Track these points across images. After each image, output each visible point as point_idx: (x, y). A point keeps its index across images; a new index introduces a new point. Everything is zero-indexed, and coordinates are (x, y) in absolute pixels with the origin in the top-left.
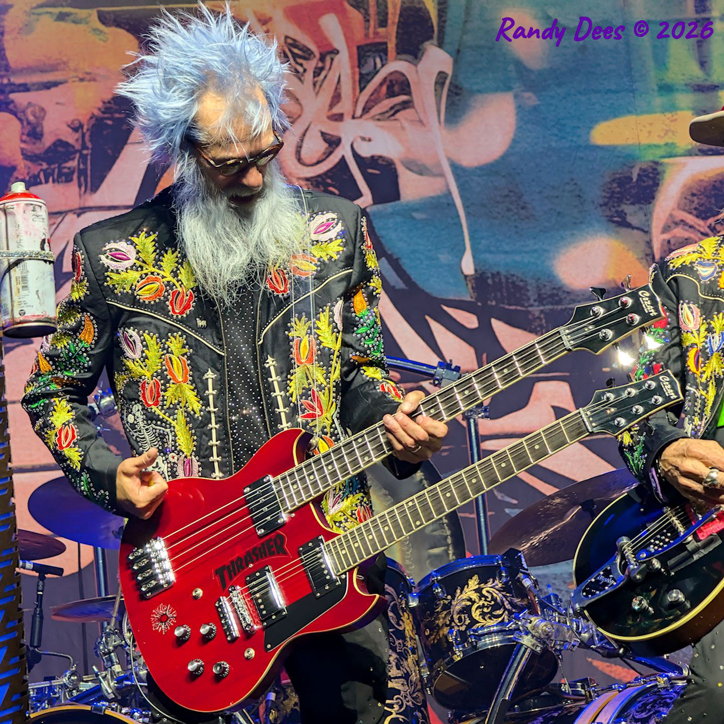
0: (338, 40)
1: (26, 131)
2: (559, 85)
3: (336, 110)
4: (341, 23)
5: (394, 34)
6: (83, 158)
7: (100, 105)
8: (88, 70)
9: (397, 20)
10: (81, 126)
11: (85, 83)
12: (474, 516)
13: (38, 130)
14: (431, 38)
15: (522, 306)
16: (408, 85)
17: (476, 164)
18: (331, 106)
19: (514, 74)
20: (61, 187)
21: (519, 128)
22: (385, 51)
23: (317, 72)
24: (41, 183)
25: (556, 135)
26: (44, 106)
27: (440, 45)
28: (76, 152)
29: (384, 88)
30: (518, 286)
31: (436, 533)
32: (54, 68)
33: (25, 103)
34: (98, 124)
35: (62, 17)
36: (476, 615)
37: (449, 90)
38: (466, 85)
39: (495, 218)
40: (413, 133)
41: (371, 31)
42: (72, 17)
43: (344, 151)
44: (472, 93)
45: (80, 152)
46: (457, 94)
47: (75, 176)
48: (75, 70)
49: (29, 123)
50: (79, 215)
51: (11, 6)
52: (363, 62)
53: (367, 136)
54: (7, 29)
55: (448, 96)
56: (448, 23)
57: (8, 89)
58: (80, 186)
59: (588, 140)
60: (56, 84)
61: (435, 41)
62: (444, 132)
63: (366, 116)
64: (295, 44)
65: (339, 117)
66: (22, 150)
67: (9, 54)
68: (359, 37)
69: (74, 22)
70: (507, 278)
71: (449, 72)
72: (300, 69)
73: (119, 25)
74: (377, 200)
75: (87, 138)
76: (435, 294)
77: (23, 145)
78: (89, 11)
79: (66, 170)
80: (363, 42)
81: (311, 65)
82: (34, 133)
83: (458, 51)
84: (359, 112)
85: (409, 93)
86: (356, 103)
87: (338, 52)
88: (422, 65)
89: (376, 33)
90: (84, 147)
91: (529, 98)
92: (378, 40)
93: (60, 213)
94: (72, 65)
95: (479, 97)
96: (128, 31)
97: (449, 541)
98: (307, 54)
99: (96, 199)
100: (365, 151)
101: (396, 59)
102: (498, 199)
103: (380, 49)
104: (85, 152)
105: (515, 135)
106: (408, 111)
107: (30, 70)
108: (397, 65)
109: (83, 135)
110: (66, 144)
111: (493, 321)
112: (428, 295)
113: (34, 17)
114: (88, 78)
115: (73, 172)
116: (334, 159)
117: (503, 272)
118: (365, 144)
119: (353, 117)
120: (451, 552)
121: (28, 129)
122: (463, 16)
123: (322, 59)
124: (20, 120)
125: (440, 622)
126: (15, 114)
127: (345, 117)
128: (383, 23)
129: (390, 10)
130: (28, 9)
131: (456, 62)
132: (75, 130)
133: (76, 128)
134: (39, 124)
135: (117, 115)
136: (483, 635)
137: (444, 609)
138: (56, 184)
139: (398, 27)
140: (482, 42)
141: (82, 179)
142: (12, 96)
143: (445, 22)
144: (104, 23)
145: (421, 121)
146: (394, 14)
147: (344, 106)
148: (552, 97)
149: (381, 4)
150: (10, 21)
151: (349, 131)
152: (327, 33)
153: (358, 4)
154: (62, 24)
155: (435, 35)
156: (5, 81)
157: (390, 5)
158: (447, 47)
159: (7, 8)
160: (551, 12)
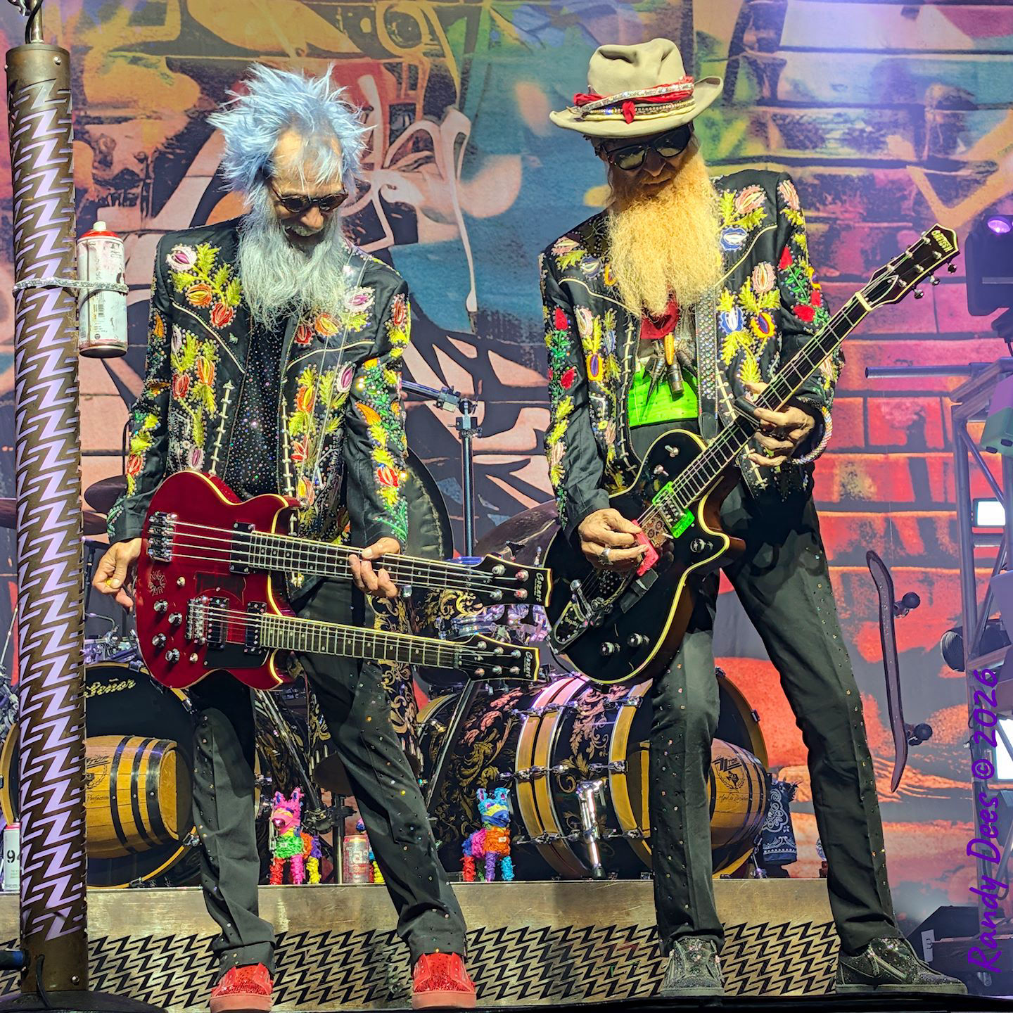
0: (374, 99)
1: (98, 159)
2: (560, 152)
3: (368, 160)
4: (377, 84)
5: (422, 97)
6: (146, 186)
7: (164, 140)
8: (155, 109)
9: (425, 85)
10: (146, 158)
11: (151, 121)
12: (463, 519)
13: (109, 158)
14: (454, 102)
15: (516, 341)
16: (432, 143)
17: (484, 216)
19: (523, 139)
20: (125, 210)
21: (523, 187)
22: (414, 111)
24: (108, 205)
25: (555, 195)
26: (115, 138)
27: (461, 110)
28: (141, 180)
29: (411, 144)
30: (513, 324)
31: (429, 533)
32: (126, 105)
33: (98, 134)
34: (161, 157)
35: (135, 61)
36: (460, 607)
37: (466, 149)
38: (481, 146)
39: (498, 264)
40: (433, 185)
41: (403, 92)
42: (144, 61)
43: (373, 196)
44: (486, 153)
45: (144, 180)
46: (472, 153)
47: (138, 202)
48: (144, 109)
49: (101, 152)
50: (140, 236)
51: (91, 48)
52: (394, 119)
53: (393, 185)
54: (86, 68)
55: (465, 155)
56: (469, 91)
57: (84, 121)
58: (142, 211)
59: (582, 201)
60: (126, 119)
61: (457, 105)
62: (459, 186)
63: (393, 167)
65: (370, 167)
66: (94, 174)
67: (87, 90)
68: (392, 97)
69: (145, 66)
70: (504, 317)
71: (468, 133)
73: (184, 72)
74: (397, 242)
75: (151, 169)
76: (442, 327)
77: (94, 171)
78: (158, 57)
79: (131, 196)
80: (395, 102)
82: (105, 161)
83: (477, 116)
84: (387, 163)
85: (432, 150)
86: (385, 155)
87: (373, 109)
88: (444, 126)
89: (407, 95)
90: (148, 176)
91: (534, 161)
92: (408, 101)
93: (124, 233)
94: (141, 104)
95: (492, 157)
96: (192, 77)
97: (440, 540)
99: (154, 223)
100: (391, 197)
101: (422, 119)
102: (502, 247)
103: (410, 109)
104: (148, 181)
105: (520, 193)
106: (429, 165)
107: (104, 105)
108: (423, 124)
109: (148, 166)
110: (132, 173)
111: (490, 352)
112: (437, 327)
113: (111, 59)
114: (155, 116)
115: (137, 198)
116: (364, 202)
117: (501, 312)
118: (391, 191)
119: (382, 168)
120: (441, 550)
121: (100, 157)
122: (482, 86)
124: (93, 148)
125: (429, 611)
126: (89, 143)
127: (375, 166)
128: (414, 86)
129: (420, 76)
130: (105, 51)
131: (473, 125)
132: (141, 161)
133: (142, 160)
134: (110, 153)
135: (178, 151)
136: (464, 624)
137: (432, 601)
138: (121, 208)
139: (426, 91)
140: (497, 110)
141: (144, 204)
142: (87, 127)
143: (466, 89)
144: (171, 69)
145: (440, 175)
146: (423, 79)
147: (375, 157)
148: (554, 162)
149: (413, 69)
150: (90, 61)
151: (378, 179)
152: (364, 92)
153: (392, 68)
154: (135, 67)
155: (458, 100)
156: (82, 114)
157: (420, 71)
158: (467, 111)
159: (86, 49)
160: (558, 87)
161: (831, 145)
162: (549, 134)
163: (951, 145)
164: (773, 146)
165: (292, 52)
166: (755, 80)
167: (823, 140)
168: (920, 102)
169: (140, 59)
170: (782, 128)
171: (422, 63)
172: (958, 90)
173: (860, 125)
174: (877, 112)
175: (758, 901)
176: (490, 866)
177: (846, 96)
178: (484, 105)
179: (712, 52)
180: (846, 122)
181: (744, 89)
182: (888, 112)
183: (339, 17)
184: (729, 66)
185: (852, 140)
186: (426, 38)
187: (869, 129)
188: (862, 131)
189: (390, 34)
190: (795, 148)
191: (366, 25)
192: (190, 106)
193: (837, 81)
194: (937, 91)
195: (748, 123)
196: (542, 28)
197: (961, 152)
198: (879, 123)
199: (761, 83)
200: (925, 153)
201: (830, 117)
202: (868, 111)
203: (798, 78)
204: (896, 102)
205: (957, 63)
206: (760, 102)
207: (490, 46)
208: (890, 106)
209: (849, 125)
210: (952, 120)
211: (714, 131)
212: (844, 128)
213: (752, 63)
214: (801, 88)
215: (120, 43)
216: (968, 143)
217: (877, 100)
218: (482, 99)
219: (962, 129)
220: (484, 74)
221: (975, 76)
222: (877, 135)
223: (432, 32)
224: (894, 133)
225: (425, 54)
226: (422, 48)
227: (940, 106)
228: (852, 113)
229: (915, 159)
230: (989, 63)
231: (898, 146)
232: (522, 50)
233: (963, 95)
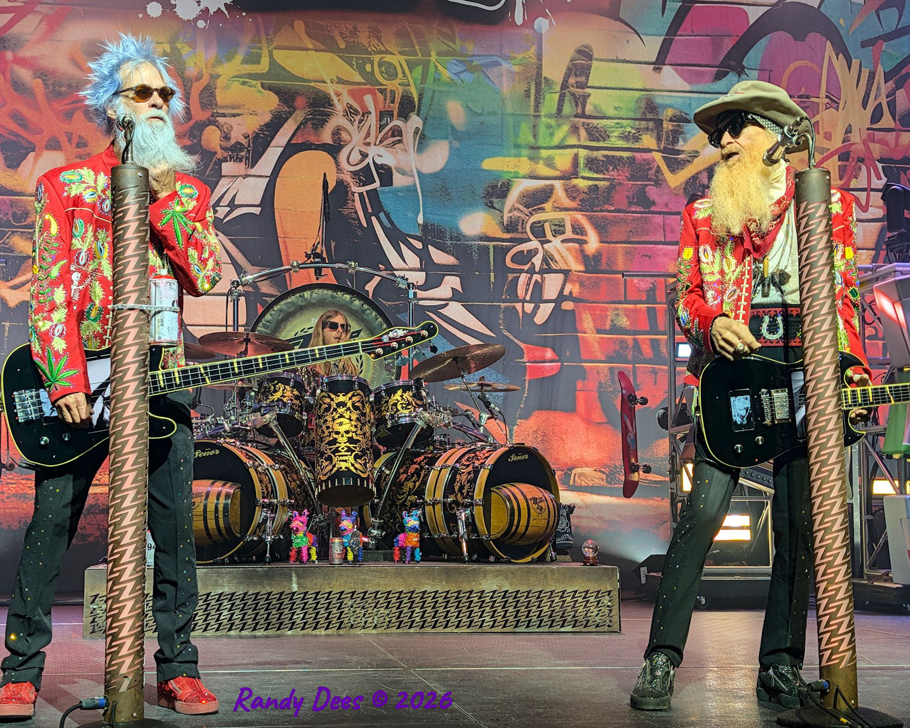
0: (371, 108)
1: (222, 136)
2: (470, 139)
3: (367, 141)
4: (373, 99)
5: (397, 107)
6: (248, 151)
7: (258, 127)
8: (254, 109)
9: (399, 101)
10: (249, 136)
11: (252, 116)
13: (229, 136)
14: (414, 110)
15: (443, 240)
16: (401, 132)
17: (429, 172)
18: (365, 138)
19: (450, 131)
20: (237, 164)
21: (450, 157)
22: (392, 115)
23: (360, 122)
24: (228, 161)
25: (466, 162)
26: (232, 124)
27: (418, 115)
28: (245, 148)
29: (390, 133)
30: (443, 231)
32: (238, 107)
33: (223, 123)
34: (256, 136)
35: (244, 83)
37: (420, 136)
38: (427, 135)
39: (435, 198)
40: (401, 156)
41: (387, 104)
42: (249, 84)
43: (369, 160)
44: (430, 139)
45: (247, 148)
46: (423, 139)
47: (244, 160)
48: (248, 109)
49: (224, 132)
50: (244, 178)
52: (382, 119)
53: (381, 154)
54: (218, 87)
55: (419, 140)
57: (216, 115)
58: (246, 164)
59: (480, 166)
60: (238, 115)
61: (416, 113)
62: (416, 156)
63: (381, 145)
64: (351, 107)
65: (368, 144)
67: (218, 98)
68: (381, 107)
69: (249, 86)
70: (438, 227)
71: (421, 128)
72: (353, 120)
73: (270, 90)
74: (381, 185)
75: (251, 142)
76: (404, 231)
77: (221, 142)
78: (257, 82)
79: (240, 156)
80: (382, 110)
81: (358, 118)
82: (226, 137)
83: (426, 118)
84: (377, 143)
85: (401, 136)
86: (376, 138)
87: (370, 113)
88: (408, 124)
89: (389, 106)
90: (249, 146)
91: (455, 144)
92: (390, 109)
93: (235, 176)
94: (246, 106)
95: (433, 141)
96: (274, 93)
98: (356, 113)
99: (252, 171)
100: (379, 161)
101: (397, 119)
102: (437, 189)
103: (390, 114)
104: (249, 149)
105: (448, 160)
106: (400, 144)
107: (227, 107)
108: (397, 122)
109: (249, 140)
110: (241, 144)
111: (429, 246)
112: (401, 231)
113: (231, 82)
114: (254, 114)
115: (243, 158)
116: (364, 163)
117: (436, 224)
118: (379, 158)
119: (375, 145)
121: (224, 135)
122: (430, 102)
123: (363, 116)
124: (220, 130)
125: (383, 409)
126: (218, 127)
127: (371, 144)
128: (393, 102)
129: (397, 96)
130: (228, 78)
131: (424, 123)
132: (246, 137)
134: (229, 133)
135: (266, 133)
136: (401, 417)
137: (385, 403)
138: (234, 163)
139: (399, 105)
140: (438, 115)
141: (247, 161)
142: (217, 119)
143: (421, 104)
144: (263, 88)
145: (407, 151)
146: (398, 98)
147: (371, 139)
148: (466, 144)
149: (393, 92)
150: (220, 82)
151: (372, 151)
152: (367, 104)
153: (382, 91)
154: (244, 87)
155: (416, 110)
156: (215, 111)
157: (397, 93)
158: (421, 116)
159: (219, 76)
160: (470, 105)
161: (613, 139)
162: (464, 129)
163: (675, 141)
164: (582, 140)
165: (329, 81)
166: (574, 104)
167: (609, 137)
168: (660, 118)
169: (247, 82)
170: (587, 130)
171: (397, 89)
172: (681, 112)
173: (629, 129)
174: (638, 122)
175: (550, 578)
176: (408, 553)
177: (622, 114)
178: (430, 112)
179: (551, 88)
180: (621, 127)
181: (568, 109)
182: (644, 123)
183: (354, 63)
184: (560, 96)
185: (625, 137)
186: (400, 75)
187: (633, 131)
188: (630, 132)
189: (381, 72)
190: (594, 141)
191: (368, 68)
192: (273, 108)
193: (617, 105)
194: (670, 112)
195: (569, 127)
196: (461, 72)
197: (680, 145)
198: (638, 129)
199: (577, 105)
200: (662, 146)
201: (613, 125)
202: (633, 121)
203: (597, 103)
204: (648, 117)
205: (681, 97)
206: (576, 116)
207: (434, 81)
208: (645, 120)
209: (623, 129)
210: (677, 128)
211: (551, 131)
212: (621, 130)
213: (573, 95)
214: (598, 109)
215: (236, 74)
216: (685, 141)
217: (638, 116)
218: (430, 109)
219: (682, 133)
220: (430, 95)
221: (690, 105)
222: (637, 134)
223: (404, 73)
224: (646, 134)
225: (399, 84)
226: (398, 81)
227: (671, 120)
228: (624, 122)
229: (657, 148)
230: (698, 98)
231: (648, 141)
232: (451, 83)
233: (683, 115)
